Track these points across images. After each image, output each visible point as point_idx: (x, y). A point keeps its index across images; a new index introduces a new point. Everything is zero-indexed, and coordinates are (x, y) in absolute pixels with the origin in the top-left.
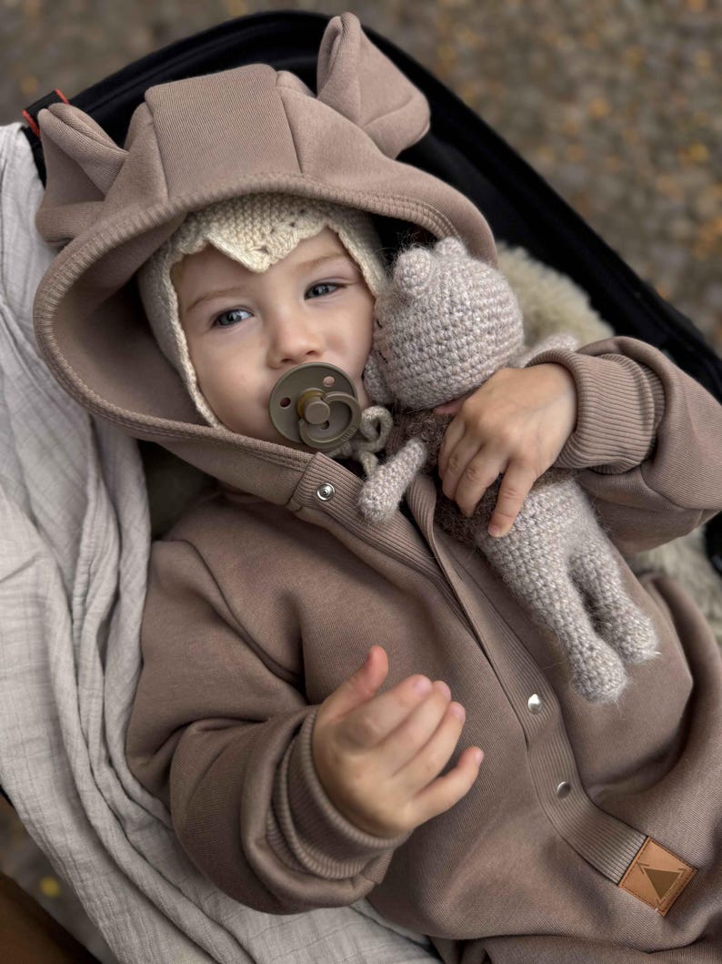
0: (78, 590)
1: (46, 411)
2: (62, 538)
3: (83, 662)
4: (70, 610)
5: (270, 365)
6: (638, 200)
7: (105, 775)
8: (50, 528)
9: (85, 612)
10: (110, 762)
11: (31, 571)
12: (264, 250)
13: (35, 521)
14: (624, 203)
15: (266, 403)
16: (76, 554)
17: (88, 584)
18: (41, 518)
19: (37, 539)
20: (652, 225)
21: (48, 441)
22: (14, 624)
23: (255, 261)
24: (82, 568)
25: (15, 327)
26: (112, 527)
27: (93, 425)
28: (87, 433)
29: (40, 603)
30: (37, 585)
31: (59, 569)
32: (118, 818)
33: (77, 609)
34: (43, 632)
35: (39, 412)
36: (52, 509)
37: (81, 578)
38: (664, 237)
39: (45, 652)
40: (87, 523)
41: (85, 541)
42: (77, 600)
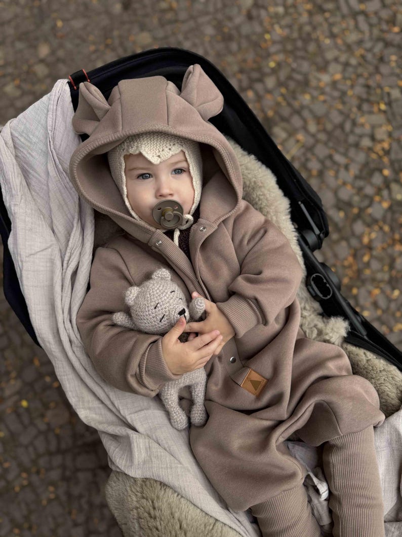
0: (66, 259)
1: (63, 191)
2: (63, 240)
3: (65, 284)
4: (63, 266)
5: (156, 197)
6: (348, 126)
7: (68, 325)
8: (59, 235)
9: (68, 266)
10: (71, 321)
11: (50, 250)
12: (159, 156)
13: (53, 231)
14: (341, 126)
15: (153, 209)
16: (67, 245)
17: (70, 257)
18: (56, 230)
19: (53, 239)
20: (352, 139)
21: (63, 203)
22: (42, 269)
23: (155, 160)
24: (68, 251)
25: (56, 158)
26: (81, 238)
27: (79, 199)
28: (77, 202)
29: (52, 262)
30: (52, 255)
31: (60, 250)
32: (70, 341)
33: (65, 265)
34: (52, 272)
35: (60, 191)
36: (60, 228)
37: (68, 255)
38: (357, 145)
39: (52, 279)
40: (72, 235)
41: (71, 242)
42: (65, 262)
